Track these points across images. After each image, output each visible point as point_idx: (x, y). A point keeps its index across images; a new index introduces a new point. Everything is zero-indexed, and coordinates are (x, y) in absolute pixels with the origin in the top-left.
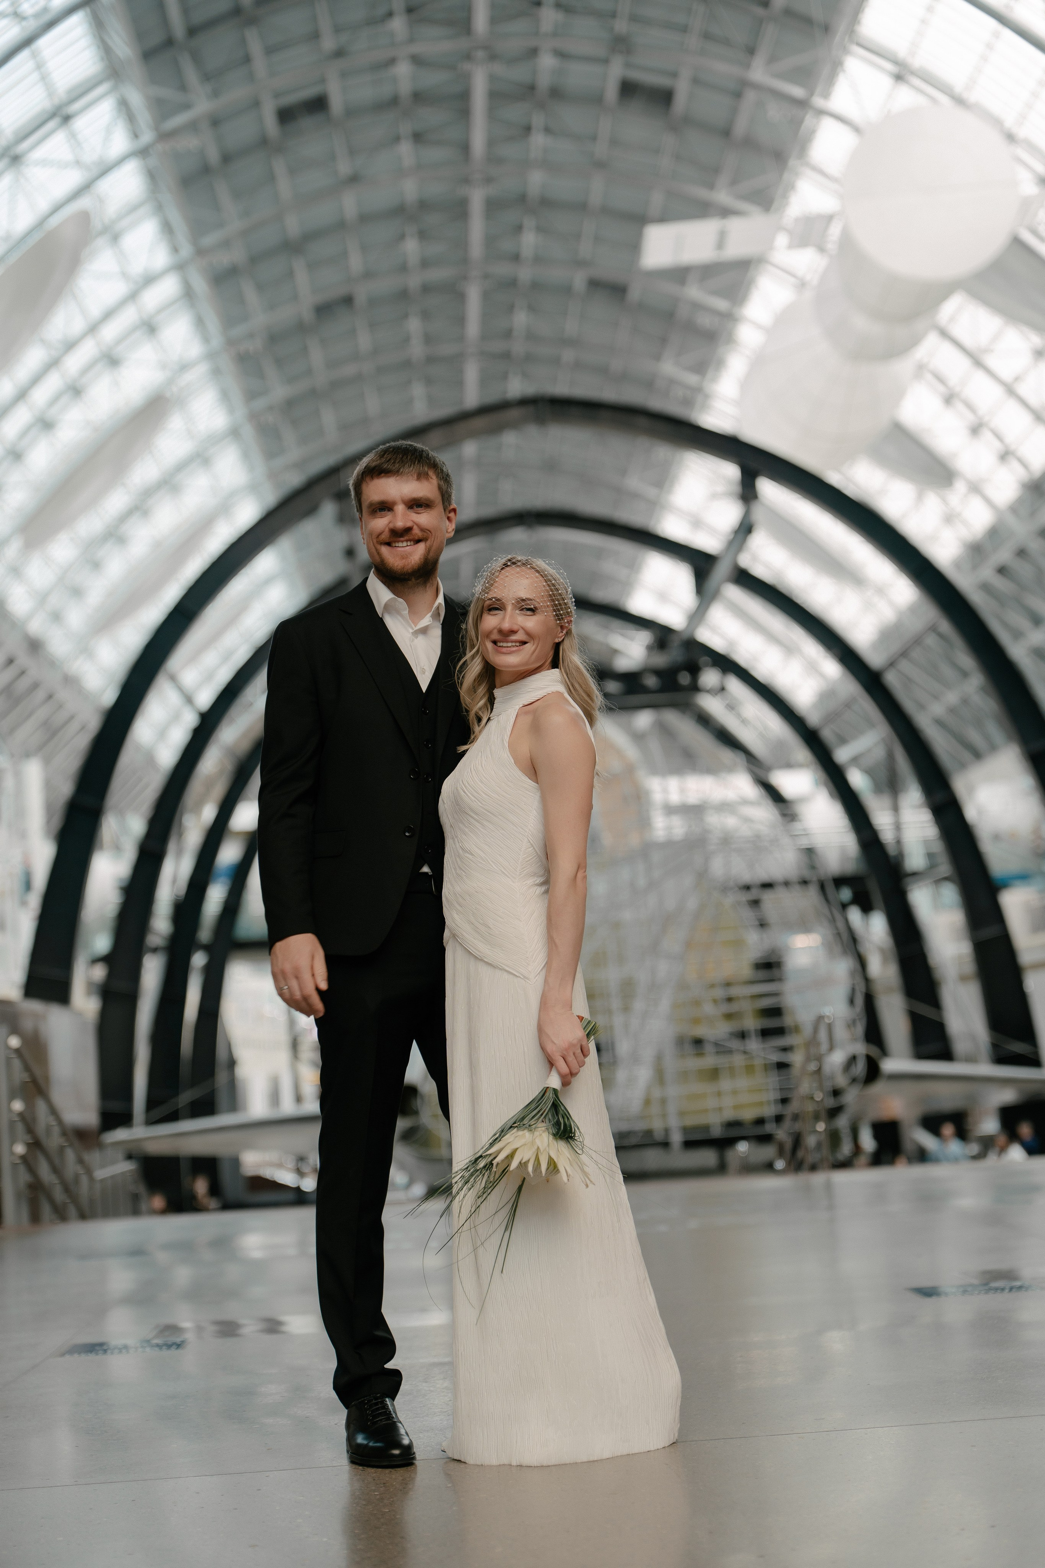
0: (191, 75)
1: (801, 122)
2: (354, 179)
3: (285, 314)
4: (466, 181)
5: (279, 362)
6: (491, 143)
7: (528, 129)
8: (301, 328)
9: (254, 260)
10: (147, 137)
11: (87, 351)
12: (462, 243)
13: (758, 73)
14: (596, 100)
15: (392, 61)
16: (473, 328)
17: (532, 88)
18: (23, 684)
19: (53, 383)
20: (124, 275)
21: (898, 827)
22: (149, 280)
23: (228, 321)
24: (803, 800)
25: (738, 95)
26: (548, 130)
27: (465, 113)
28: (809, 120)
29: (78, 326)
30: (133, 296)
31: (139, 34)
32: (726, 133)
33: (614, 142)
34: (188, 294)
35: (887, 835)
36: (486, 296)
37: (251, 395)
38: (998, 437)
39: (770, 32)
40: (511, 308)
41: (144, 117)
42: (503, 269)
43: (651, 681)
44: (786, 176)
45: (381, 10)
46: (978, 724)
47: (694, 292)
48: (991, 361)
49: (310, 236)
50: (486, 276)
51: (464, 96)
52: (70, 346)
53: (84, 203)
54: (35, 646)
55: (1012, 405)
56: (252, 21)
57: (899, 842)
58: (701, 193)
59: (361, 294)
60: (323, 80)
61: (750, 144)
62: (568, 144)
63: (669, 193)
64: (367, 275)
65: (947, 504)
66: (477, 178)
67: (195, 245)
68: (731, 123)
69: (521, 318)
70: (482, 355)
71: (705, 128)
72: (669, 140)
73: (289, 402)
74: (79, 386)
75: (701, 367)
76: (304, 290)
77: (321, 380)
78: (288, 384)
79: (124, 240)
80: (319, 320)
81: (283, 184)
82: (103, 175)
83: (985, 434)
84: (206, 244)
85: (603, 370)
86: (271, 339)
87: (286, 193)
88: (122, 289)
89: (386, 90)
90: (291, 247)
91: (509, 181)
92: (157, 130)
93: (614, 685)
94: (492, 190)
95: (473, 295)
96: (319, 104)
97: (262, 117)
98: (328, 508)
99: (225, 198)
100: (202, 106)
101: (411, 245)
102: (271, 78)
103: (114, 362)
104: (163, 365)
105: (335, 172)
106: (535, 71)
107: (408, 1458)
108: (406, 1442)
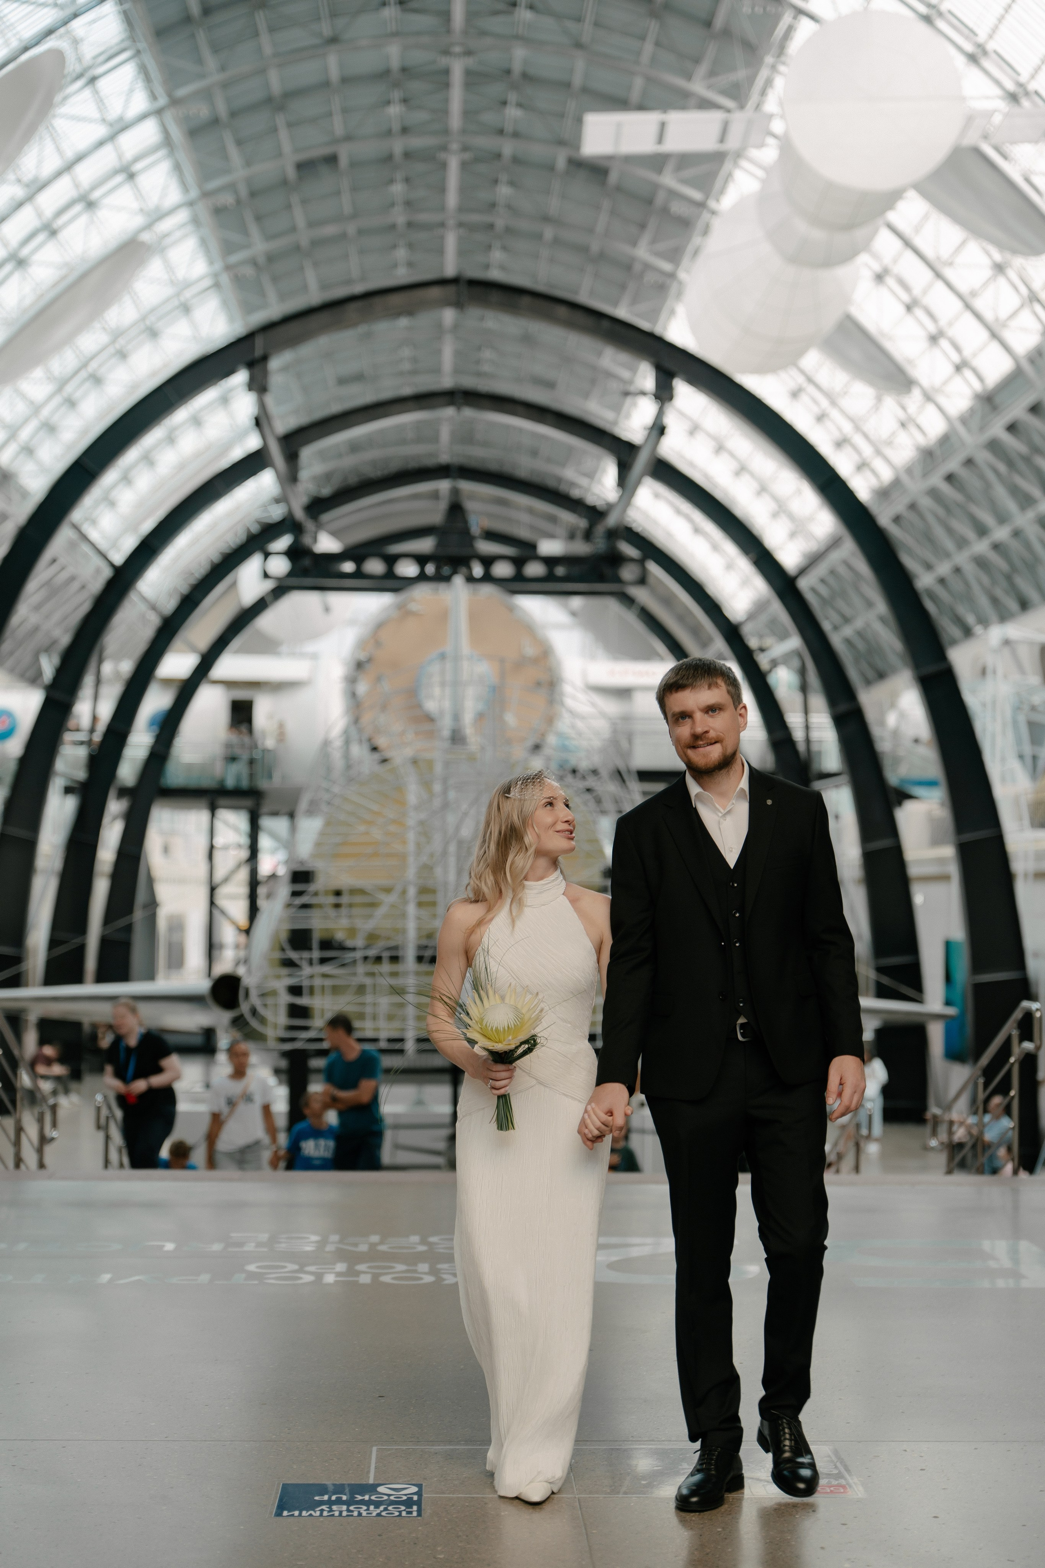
2: (335, 40)
3: (267, 169)
4: (447, 52)
5: (259, 217)
8: (283, 185)
9: (236, 113)
11: (64, 189)
12: (445, 113)
16: (452, 199)
19: (28, 218)
20: (102, 118)
21: (807, 728)
22: (127, 124)
23: (205, 173)
29: (52, 164)
30: (110, 140)
32: (708, 24)
33: (598, 24)
34: (167, 141)
35: (798, 735)
36: (464, 166)
37: (228, 248)
38: (957, 348)
40: (494, 182)
42: (486, 142)
47: (668, 180)
48: (950, 274)
49: (290, 95)
50: (465, 148)
52: (43, 185)
53: (50, 43)
55: (968, 318)
57: (808, 741)
58: (680, 82)
59: (344, 154)
61: (726, 33)
62: (548, 22)
63: (649, 79)
64: (348, 138)
65: (904, 408)
66: (457, 49)
67: (170, 95)
68: (712, 14)
69: (504, 191)
70: (461, 225)
71: (688, 16)
72: (653, 27)
73: (271, 258)
74: (55, 226)
75: (675, 255)
76: (287, 147)
77: (304, 238)
78: (269, 237)
79: (101, 84)
80: (300, 178)
81: (265, 40)
82: (75, 16)
83: (944, 343)
84: (181, 92)
85: (584, 250)
86: (253, 194)
87: (268, 50)
88: (101, 131)
90: (273, 103)
91: (490, 54)
93: (534, 568)
94: (471, 62)
95: (453, 165)
98: (242, 375)
99: (204, 49)
101: (394, 109)
103: (91, 205)
104: (140, 210)
105: (318, 32)
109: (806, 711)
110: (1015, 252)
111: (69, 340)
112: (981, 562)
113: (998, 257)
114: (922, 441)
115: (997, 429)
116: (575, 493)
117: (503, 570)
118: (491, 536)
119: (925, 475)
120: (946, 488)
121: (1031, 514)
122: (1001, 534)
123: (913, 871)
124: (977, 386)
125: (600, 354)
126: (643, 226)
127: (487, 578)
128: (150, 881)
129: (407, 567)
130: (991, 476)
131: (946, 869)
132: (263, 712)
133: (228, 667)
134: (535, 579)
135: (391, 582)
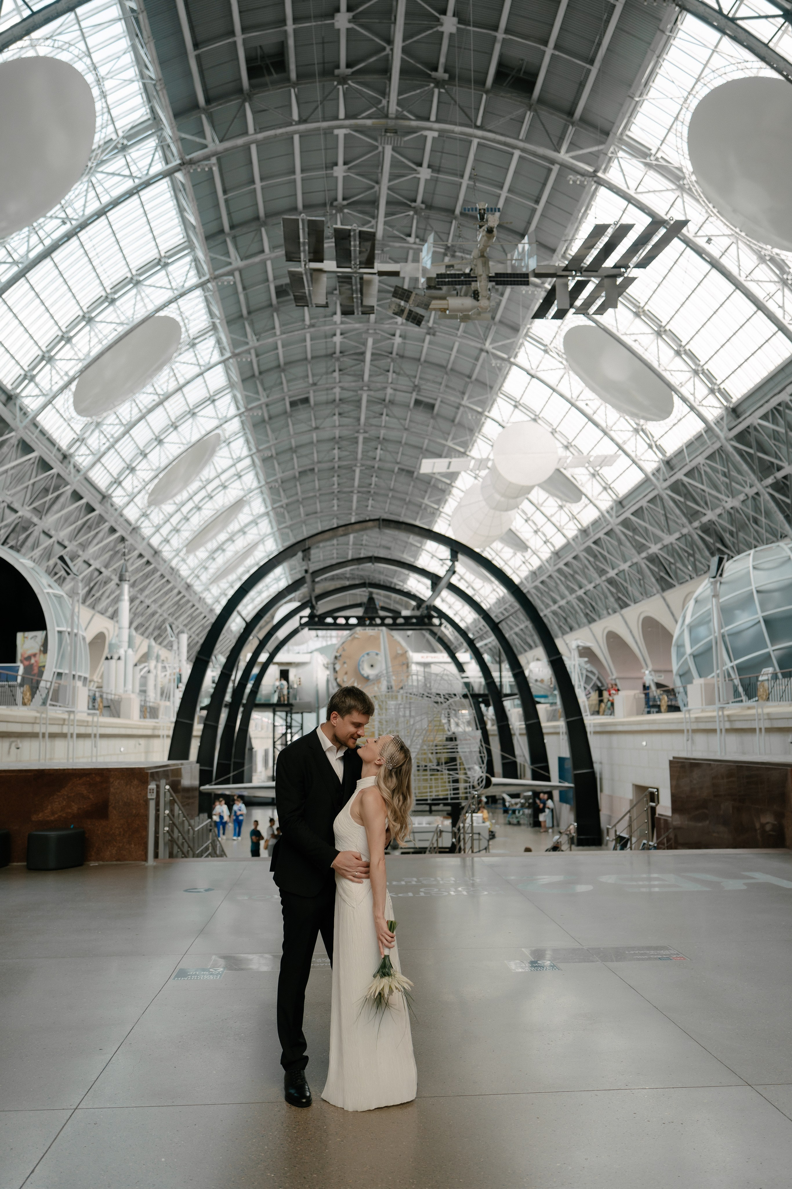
0: (260, 389)
1: (480, 420)
2: (317, 428)
3: (289, 474)
4: (358, 432)
5: (285, 490)
6: (367, 418)
7: (382, 414)
8: (294, 478)
9: (278, 454)
10: (242, 410)
11: (216, 482)
12: (355, 452)
13: (465, 402)
14: (406, 406)
15: (335, 387)
16: (356, 483)
17: (384, 400)
18: (184, 600)
19: (203, 493)
20: (232, 458)
21: (501, 677)
22: (240, 460)
23: (267, 475)
24: (467, 663)
25: (458, 408)
26: (387, 415)
27: (359, 407)
28: (483, 419)
29: (213, 474)
30: (234, 465)
31: (241, 373)
32: (453, 421)
33: (412, 421)
34: (254, 464)
35: (497, 680)
36: (361, 471)
37: (273, 502)
38: (545, 535)
39: (470, 386)
40: (371, 476)
41: (241, 403)
42: (369, 463)
43: (414, 621)
44: (474, 438)
45: (331, 369)
46: (532, 636)
48: (543, 509)
49: (297, 447)
50: (362, 465)
51: (359, 401)
52: (209, 482)
53: (217, 431)
54: (189, 587)
55: (549, 524)
56: (284, 370)
57: (501, 682)
58: (443, 442)
59: (317, 468)
60: (308, 393)
61: (460, 424)
62: (395, 420)
63: (430, 440)
64: (319, 462)
65: (524, 557)
66: (362, 431)
67: (257, 448)
68: (455, 418)
69: (374, 480)
70: (359, 492)
71: (445, 418)
72: (432, 422)
73: (287, 505)
74: (212, 495)
75: (439, 502)
76: (296, 466)
77: (300, 496)
78: (287, 498)
79: (232, 445)
80: (300, 476)
81: (291, 428)
82: (226, 422)
83: (540, 533)
84: (261, 448)
85: (403, 500)
86: (282, 482)
87: (292, 431)
88: (230, 462)
89: (331, 397)
90: (292, 450)
91: (373, 432)
92: (246, 408)
93: (400, 621)
94: (367, 435)
95: (358, 471)
96: (306, 400)
97: (285, 404)
98: (300, 554)
99: (269, 432)
100: (264, 400)
101: (336, 451)
102: (289, 390)
103: (225, 487)
104: (243, 489)
105: (311, 426)
106: (386, 394)
107: (308, 1103)
108: (308, 1094)
109: (500, 671)
110: (567, 501)
111: (214, 537)
112: (554, 613)
113: (560, 503)
114: (531, 568)
115: (561, 565)
116: (398, 587)
117: (389, 621)
118: (383, 609)
119: (533, 580)
120: (540, 586)
121: (574, 596)
122: (563, 603)
123: (544, 731)
124: (552, 549)
125: (409, 538)
126: (426, 492)
127: (383, 624)
128: (250, 739)
129: (353, 621)
130: (558, 582)
131: (557, 730)
132: (293, 674)
133: (280, 657)
134: (401, 625)
135: (347, 626)
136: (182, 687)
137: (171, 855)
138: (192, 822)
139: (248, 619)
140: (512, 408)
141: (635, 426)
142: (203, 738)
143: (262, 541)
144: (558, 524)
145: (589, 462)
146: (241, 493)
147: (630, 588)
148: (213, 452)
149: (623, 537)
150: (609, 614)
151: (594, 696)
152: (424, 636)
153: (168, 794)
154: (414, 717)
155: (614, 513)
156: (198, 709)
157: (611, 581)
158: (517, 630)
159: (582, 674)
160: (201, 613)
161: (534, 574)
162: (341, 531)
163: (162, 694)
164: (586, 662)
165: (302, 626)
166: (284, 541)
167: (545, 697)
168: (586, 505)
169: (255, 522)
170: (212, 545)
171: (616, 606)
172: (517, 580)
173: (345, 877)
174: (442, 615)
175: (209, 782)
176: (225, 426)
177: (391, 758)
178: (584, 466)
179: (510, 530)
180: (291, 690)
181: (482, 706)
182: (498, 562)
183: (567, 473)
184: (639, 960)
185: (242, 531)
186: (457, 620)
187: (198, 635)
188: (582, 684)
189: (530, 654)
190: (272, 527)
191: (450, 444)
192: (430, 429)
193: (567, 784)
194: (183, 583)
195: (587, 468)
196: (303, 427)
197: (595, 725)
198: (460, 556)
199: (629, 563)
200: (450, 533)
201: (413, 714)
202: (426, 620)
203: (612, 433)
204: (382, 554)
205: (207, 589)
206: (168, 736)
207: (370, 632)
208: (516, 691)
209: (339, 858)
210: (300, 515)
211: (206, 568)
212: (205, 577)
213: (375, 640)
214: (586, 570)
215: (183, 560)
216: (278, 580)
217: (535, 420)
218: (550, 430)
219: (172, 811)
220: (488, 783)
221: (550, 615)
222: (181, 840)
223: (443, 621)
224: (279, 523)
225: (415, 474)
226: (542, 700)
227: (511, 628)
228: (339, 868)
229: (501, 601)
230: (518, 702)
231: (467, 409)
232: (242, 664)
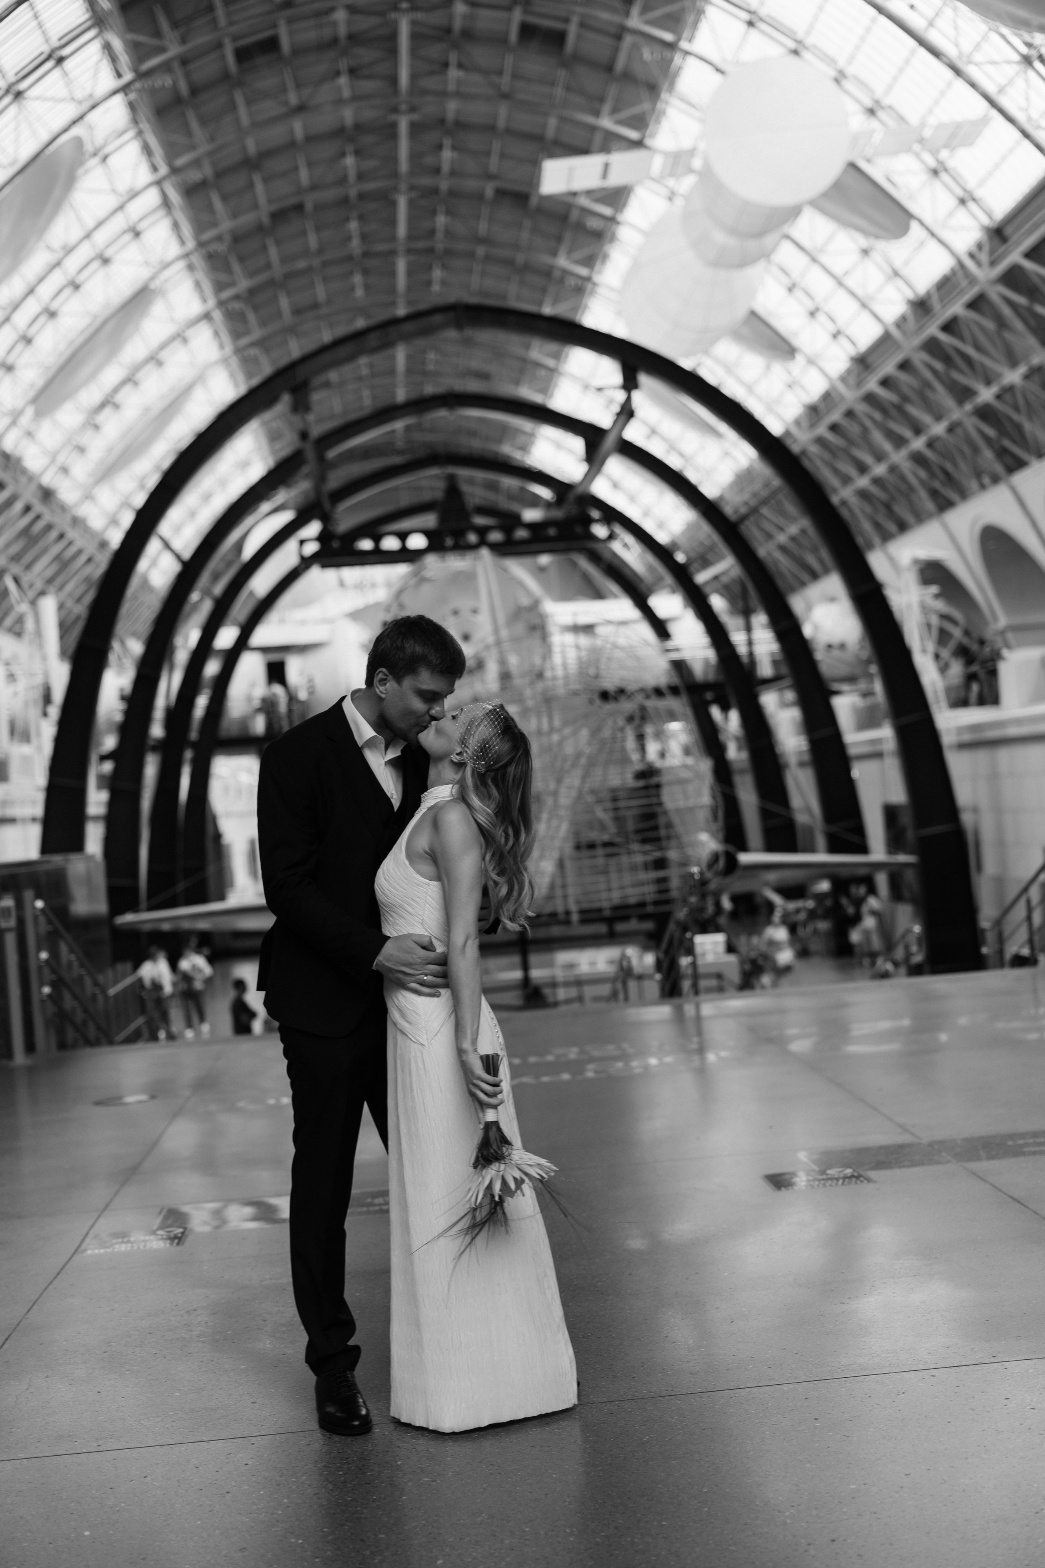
0: (164, 25)
1: (671, 60)
2: (301, 108)
3: (247, 219)
4: (395, 110)
5: (242, 259)
6: (414, 77)
7: (446, 65)
8: (260, 229)
9: (219, 175)
10: (128, 76)
11: (85, 252)
12: (394, 159)
13: (634, 21)
14: (501, 40)
15: (332, 9)
16: (402, 230)
17: (448, 31)
18: (39, 526)
19: (57, 279)
20: (115, 191)
21: (750, 643)
22: (133, 194)
23: (199, 227)
24: (675, 619)
25: (619, 37)
26: (460, 66)
27: (393, 52)
28: (677, 59)
29: (76, 234)
30: (121, 207)
32: (609, 68)
33: (515, 76)
34: (166, 203)
35: (742, 650)
36: (411, 203)
37: (219, 287)
38: (831, 319)
40: (434, 213)
41: (124, 59)
42: (426, 181)
43: (552, 532)
44: (659, 105)
46: (815, 550)
47: (586, 204)
48: (824, 259)
49: (265, 155)
50: (412, 188)
51: (392, 37)
52: (69, 250)
53: (75, 131)
54: (47, 494)
55: (842, 294)
57: (751, 654)
58: (590, 119)
59: (309, 202)
60: (275, 26)
61: (628, 77)
62: (477, 78)
63: (562, 119)
64: (314, 187)
65: (789, 373)
66: (404, 107)
67: (170, 165)
68: (613, 61)
69: (441, 220)
70: (409, 251)
71: (592, 64)
72: (562, 74)
73: (250, 292)
74: (78, 281)
75: (590, 261)
76: (262, 200)
77: (278, 270)
78: (251, 274)
79: (111, 160)
80: (272, 224)
81: (243, 112)
82: (93, 107)
83: (821, 317)
84: (178, 163)
85: (510, 263)
86: (236, 241)
87: (245, 120)
88: (112, 202)
89: (327, 33)
90: (250, 164)
91: (429, 108)
92: (135, 70)
93: (521, 534)
94: (415, 117)
95: (402, 203)
96: (271, 45)
97: (223, 57)
98: (286, 399)
99: (194, 125)
100: (174, 50)
101: (350, 161)
102: (231, 23)
103: (106, 261)
104: (147, 263)
105: (286, 103)
106: (451, 17)
107: (365, 1427)
108: (364, 1412)
110: (877, 237)
111: (93, 376)
112: (863, 494)
113: (863, 241)
114: (806, 399)
115: (872, 385)
117: (495, 536)
118: (483, 511)
119: (812, 425)
120: (830, 436)
121: (904, 452)
122: (880, 470)
123: (851, 751)
124: (852, 350)
125: (527, 347)
126: (560, 240)
127: (483, 542)
129: (417, 542)
130: (868, 423)
131: (878, 748)
132: (294, 669)
133: (263, 635)
134: (523, 542)
135: (405, 555)
136: (54, 711)
137: (62, 1045)
138: (101, 978)
139: (187, 555)
140: (743, 27)
141: (1024, 50)
142: (111, 820)
143: (200, 379)
144: (860, 292)
145: (921, 141)
146: (144, 274)
147: (1027, 426)
148: (71, 181)
149: (1007, 311)
150: (983, 487)
151: (957, 669)
152: (574, 565)
153: (42, 920)
154: (559, 730)
155: (984, 257)
156: (94, 758)
157: (985, 413)
158: (782, 538)
159: (929, 626)
160: (80, 552)
161: (814, 411)
162: (373, 340)
163: (12, 731)
164: (937, 596)
165: (306, 563)
166: (249, 375)
167: (851, 679)
168: (922, 244)
169: (180, 337)
170: (91, 395)
171: (999, 468)
172: (775, 428)
173: (404, 986)
174: (612, 516)
175: (134, 907)
176: (92, 117)
177: (484, 749)
178: (908, 150)
179: (753, 314)
180: (295, 707)
181: (715, 712)
182: (732, 389)
183: (876, 172)
184: (1034, 1153)
185: (154, 359)
186: (649, 527)
187: (79, 600)
188: (931, 647)
189: (814, 591)
190: (222, 347)
191: (606, 123)
192: (559, 92)
193: (902, 858)
194: (33, 487)
195: (917, 155)
196: (270, 108)
197: (960, 730)
198: (644, 379)
199: (1022, 370)
200: (620, 331)
201: (557, 723)
202: (579, 529)
203: (972, 71)
204: (473, 386)
205: (88, 496)
206: (34, 820)
207: (456, 563)
208: (785, 670)
209: (388, 949)
210: (279, 314)
211: (81, 450)
212: (82, 469)
213: (467, 579)
214: (929, 394)
215: (29, 434)
216: (244, 465)
217: (796, 52)
218: (833, 73)
219: (55, 954)
220: (732, 865)
221: (854, 501)
222: (79, 1016)
223: (618, 529)
224: (236, 335)
225: (534, 202)
226: (845, 687)
227: (769, 536)
228: (390, 970)
229: (744, 478)
230: (790, 695)
231: (639, 40)
232: (182, 656)
